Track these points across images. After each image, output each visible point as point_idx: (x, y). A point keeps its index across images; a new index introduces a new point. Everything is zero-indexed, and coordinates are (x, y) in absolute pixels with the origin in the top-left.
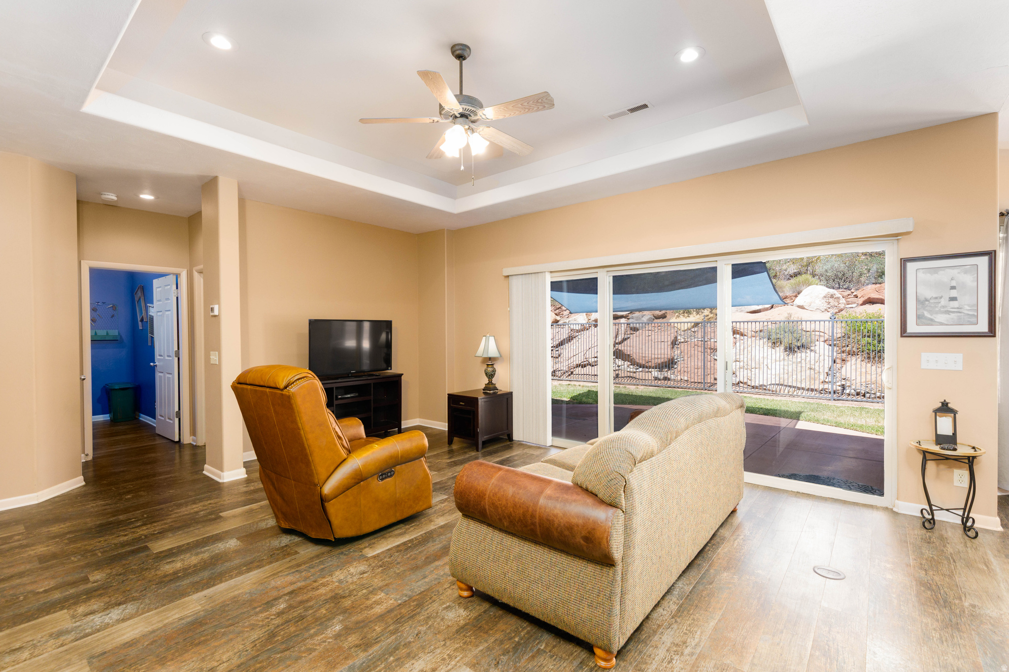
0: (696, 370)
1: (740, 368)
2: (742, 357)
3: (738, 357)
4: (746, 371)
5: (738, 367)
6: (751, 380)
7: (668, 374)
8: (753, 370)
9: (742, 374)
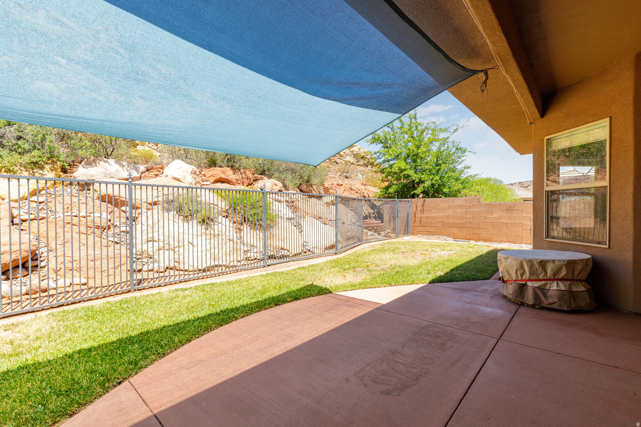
0: (91, 264)
1: (159, 249)
2: (156, 234)
3: (150, 235)
4: (167, 252)
5: (156, 248)
6: (179, 263)
7: (34, 280)
8: (177, 249)
9: (161, 256)
